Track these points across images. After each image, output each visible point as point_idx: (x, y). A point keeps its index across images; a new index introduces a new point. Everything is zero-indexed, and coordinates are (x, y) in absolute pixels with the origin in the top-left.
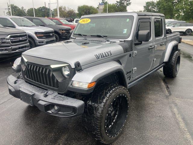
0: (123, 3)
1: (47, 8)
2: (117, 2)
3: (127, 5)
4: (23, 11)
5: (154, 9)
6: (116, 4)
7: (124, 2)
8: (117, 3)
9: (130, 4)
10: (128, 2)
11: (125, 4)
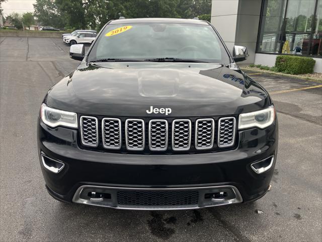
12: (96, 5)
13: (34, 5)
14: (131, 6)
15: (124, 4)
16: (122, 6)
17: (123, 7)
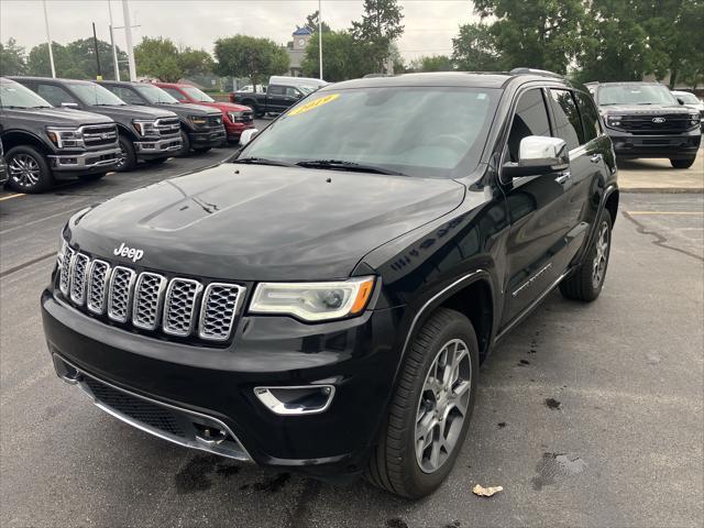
0: (378, 29)
1: (106, 44)
2: (356, 25)
3: (392, 34)
4: (15, 52)
5: (489, 51)
6: (351, 30)
7: (379, 27)
8: (353, 27)
9: (399, 30)
10: (392, 24)
11: (383, 33)
12: (575, 29)
13: (454, 41)
14: (663, 25)
15: (646, 23)
16: (638, 26)
17: (641, 29)
